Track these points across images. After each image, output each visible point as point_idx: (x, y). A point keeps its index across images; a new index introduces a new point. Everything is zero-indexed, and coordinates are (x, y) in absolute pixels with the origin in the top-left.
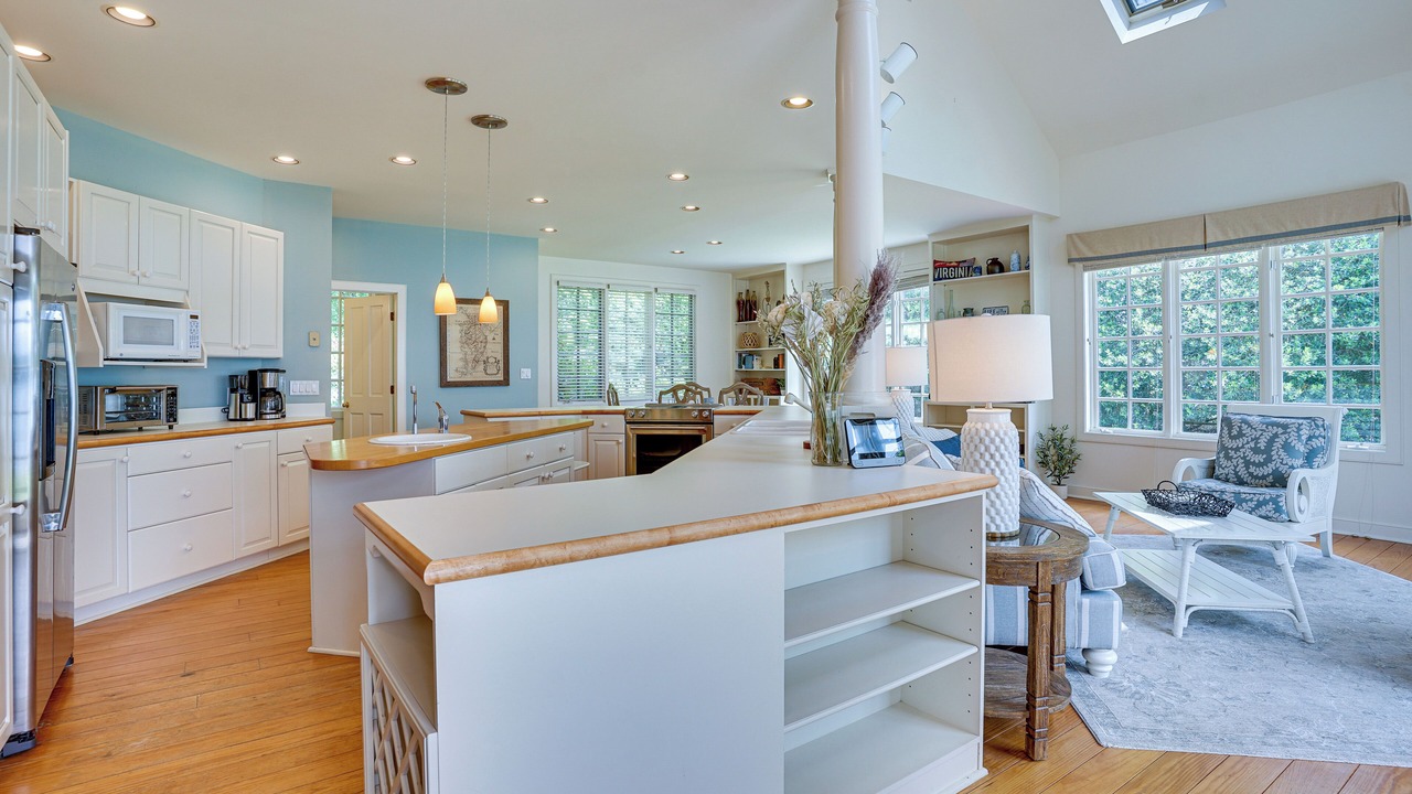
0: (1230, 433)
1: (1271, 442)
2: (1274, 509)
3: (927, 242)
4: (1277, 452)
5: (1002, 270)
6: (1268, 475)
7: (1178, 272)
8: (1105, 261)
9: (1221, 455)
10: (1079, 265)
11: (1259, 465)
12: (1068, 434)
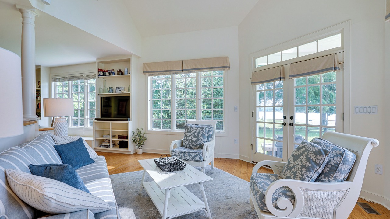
0: (187, 131)
1: (198, 133)
2: (199, 157)
4: (200, 137)
5: (122, 74)
6: (198, 145)
7: (175, 79)
8: (154, 73)
9: (185, 139)
10: (147, 74)
11: (195, 141)
12: (143, 131)
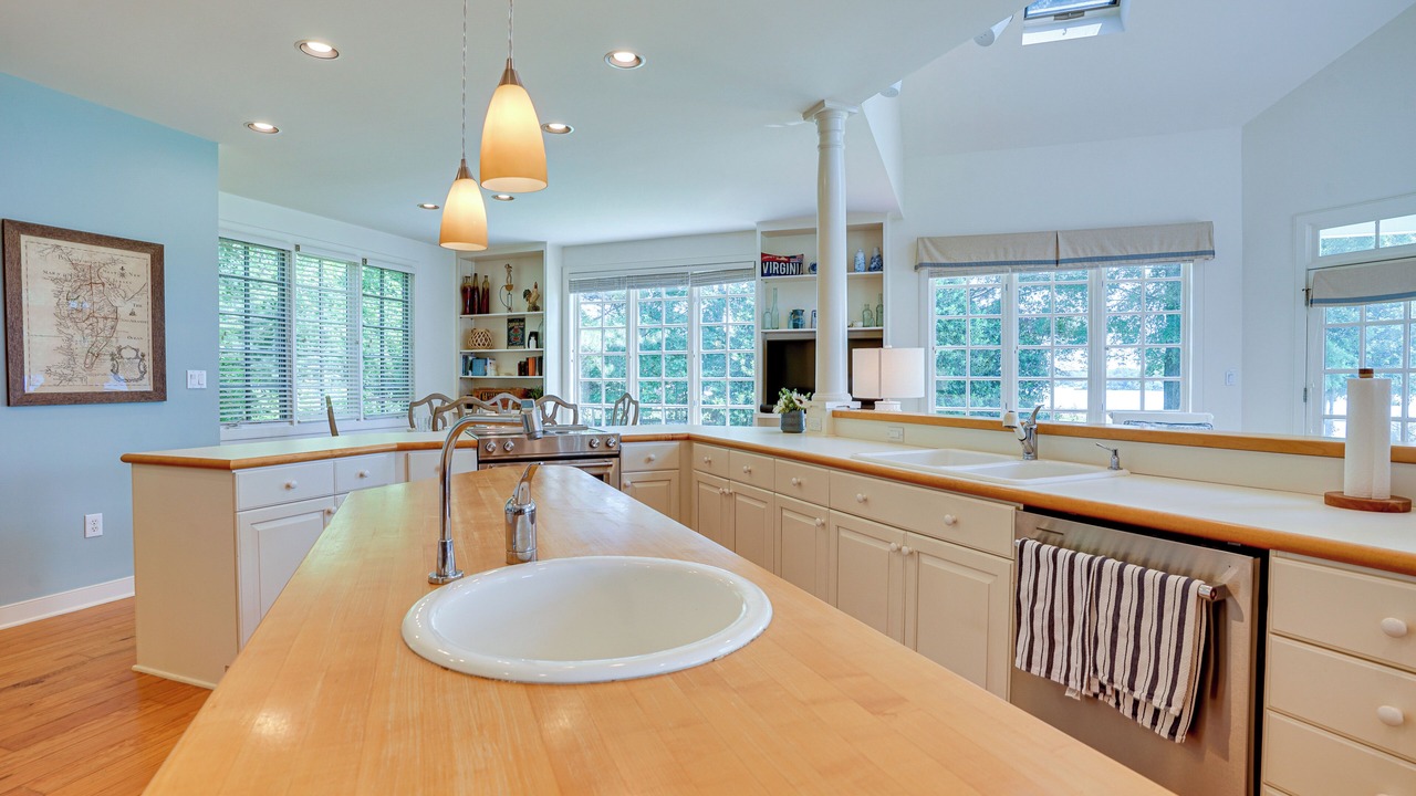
3: (755, 231)
8: (954, 269)
10: (927, 270)
